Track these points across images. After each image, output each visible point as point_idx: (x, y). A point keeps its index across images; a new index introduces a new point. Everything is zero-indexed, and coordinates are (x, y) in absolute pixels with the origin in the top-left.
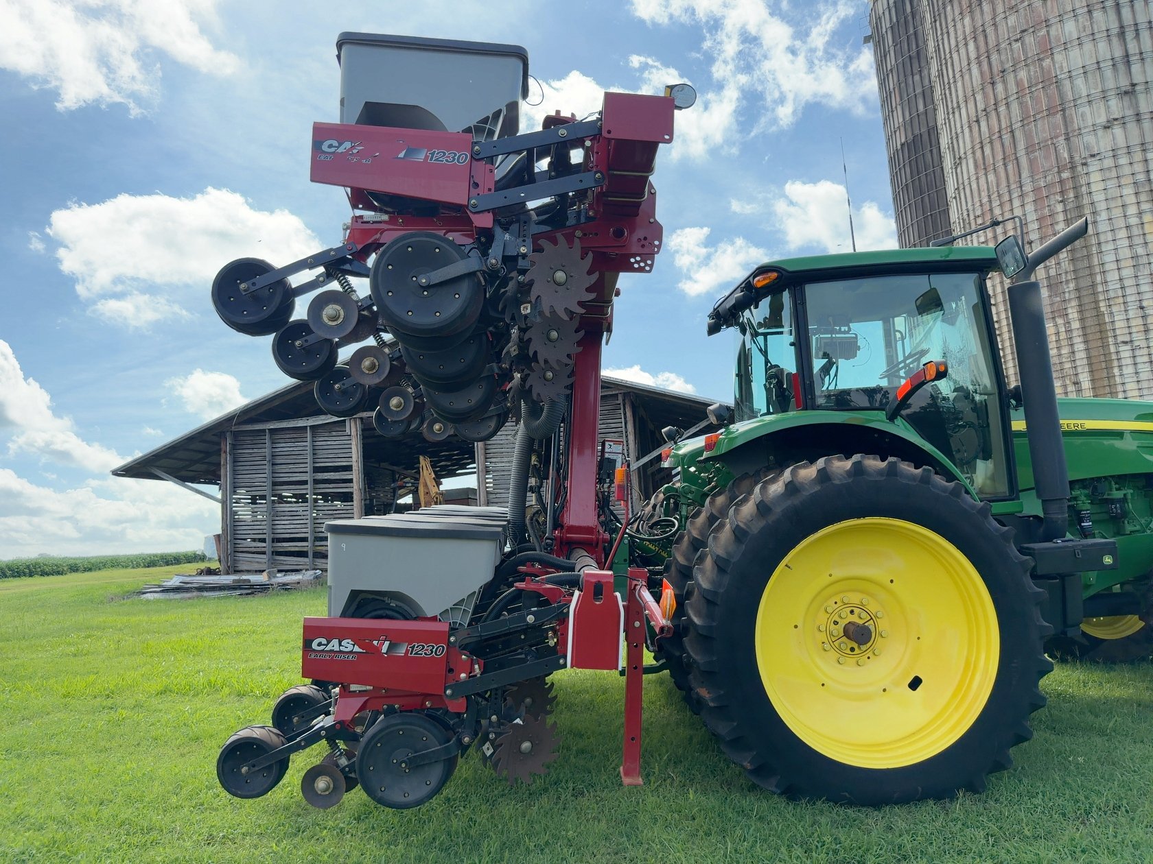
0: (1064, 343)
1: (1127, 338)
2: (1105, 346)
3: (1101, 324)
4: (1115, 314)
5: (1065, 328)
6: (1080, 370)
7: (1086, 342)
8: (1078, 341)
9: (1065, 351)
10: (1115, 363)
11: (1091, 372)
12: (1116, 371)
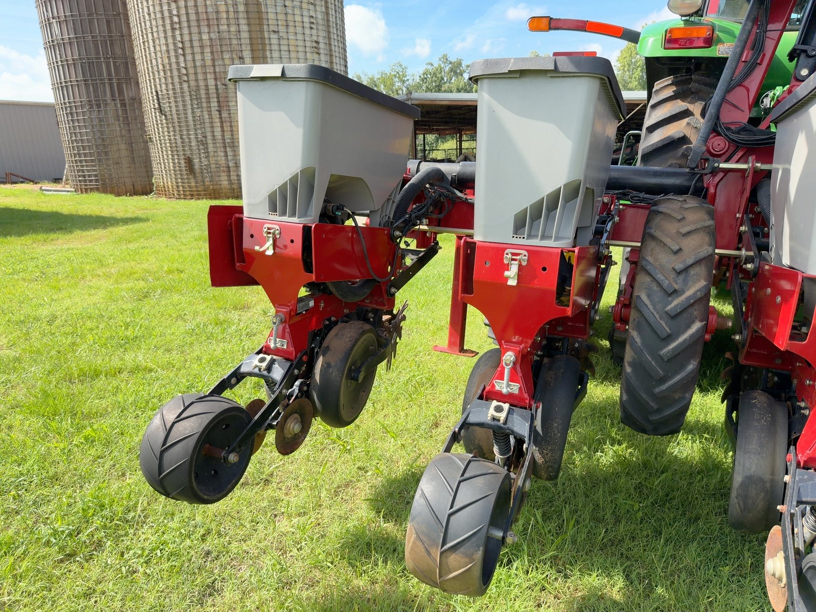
0: (232, 22)
1: (276, 29)
2: (262, 31)
3: (260, 12)
4: (269, 6)
5: (234, 8)
6: (244, 47)
7: (249, 25)
8: (243, 22)
9: (233, 29)
10: (268, 47)
11: (252, 50)
12: (268, 53)
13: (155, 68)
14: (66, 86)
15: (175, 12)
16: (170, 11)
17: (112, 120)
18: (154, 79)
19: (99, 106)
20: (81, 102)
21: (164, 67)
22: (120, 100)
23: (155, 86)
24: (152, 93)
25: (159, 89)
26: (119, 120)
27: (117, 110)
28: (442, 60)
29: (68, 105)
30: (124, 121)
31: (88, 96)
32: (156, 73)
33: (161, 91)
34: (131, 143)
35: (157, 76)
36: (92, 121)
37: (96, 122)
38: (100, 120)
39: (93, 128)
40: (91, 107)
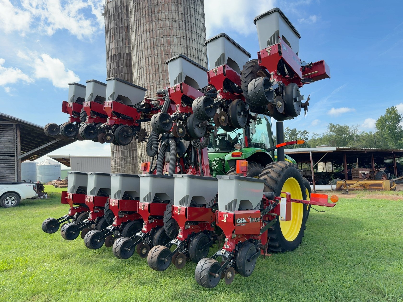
13: (142, 146)
14: (115, 152)
15: (149, 128)
16: (148, 127)
17: (128, 164)
18: (141, 150)
19: (125, 159)
20: (119, 157)
21: (144, 146)
22: (132, 156)
23: (141, 152)
24: (140, 154)
25: (142, 153)
26: (131, 163)
27: (131, 160)
28: (287, 129)
29: (115, 159)
30: (133, 164)
31: (122, 155)
32: (142, 148)
33: (143, 154)
34: (134, 172)
35: (142, 149)
36: (122, 164)
37: (123, 164)
38: (125, 164)
39: (122, 167)
40: (122, 159)
